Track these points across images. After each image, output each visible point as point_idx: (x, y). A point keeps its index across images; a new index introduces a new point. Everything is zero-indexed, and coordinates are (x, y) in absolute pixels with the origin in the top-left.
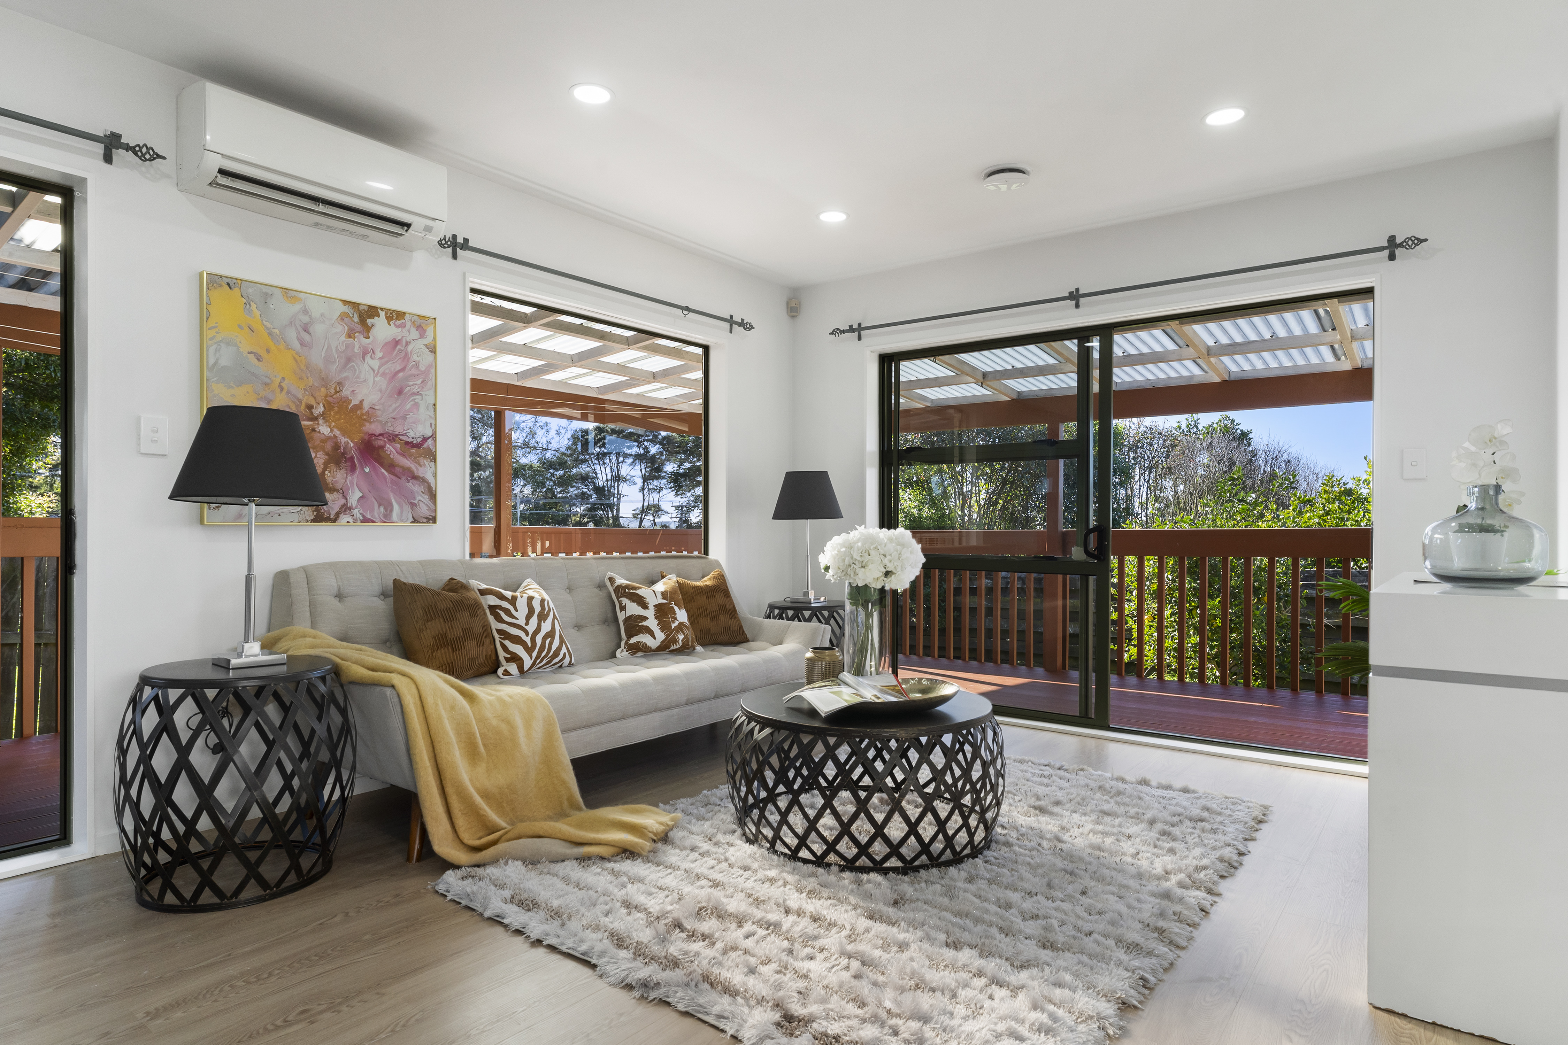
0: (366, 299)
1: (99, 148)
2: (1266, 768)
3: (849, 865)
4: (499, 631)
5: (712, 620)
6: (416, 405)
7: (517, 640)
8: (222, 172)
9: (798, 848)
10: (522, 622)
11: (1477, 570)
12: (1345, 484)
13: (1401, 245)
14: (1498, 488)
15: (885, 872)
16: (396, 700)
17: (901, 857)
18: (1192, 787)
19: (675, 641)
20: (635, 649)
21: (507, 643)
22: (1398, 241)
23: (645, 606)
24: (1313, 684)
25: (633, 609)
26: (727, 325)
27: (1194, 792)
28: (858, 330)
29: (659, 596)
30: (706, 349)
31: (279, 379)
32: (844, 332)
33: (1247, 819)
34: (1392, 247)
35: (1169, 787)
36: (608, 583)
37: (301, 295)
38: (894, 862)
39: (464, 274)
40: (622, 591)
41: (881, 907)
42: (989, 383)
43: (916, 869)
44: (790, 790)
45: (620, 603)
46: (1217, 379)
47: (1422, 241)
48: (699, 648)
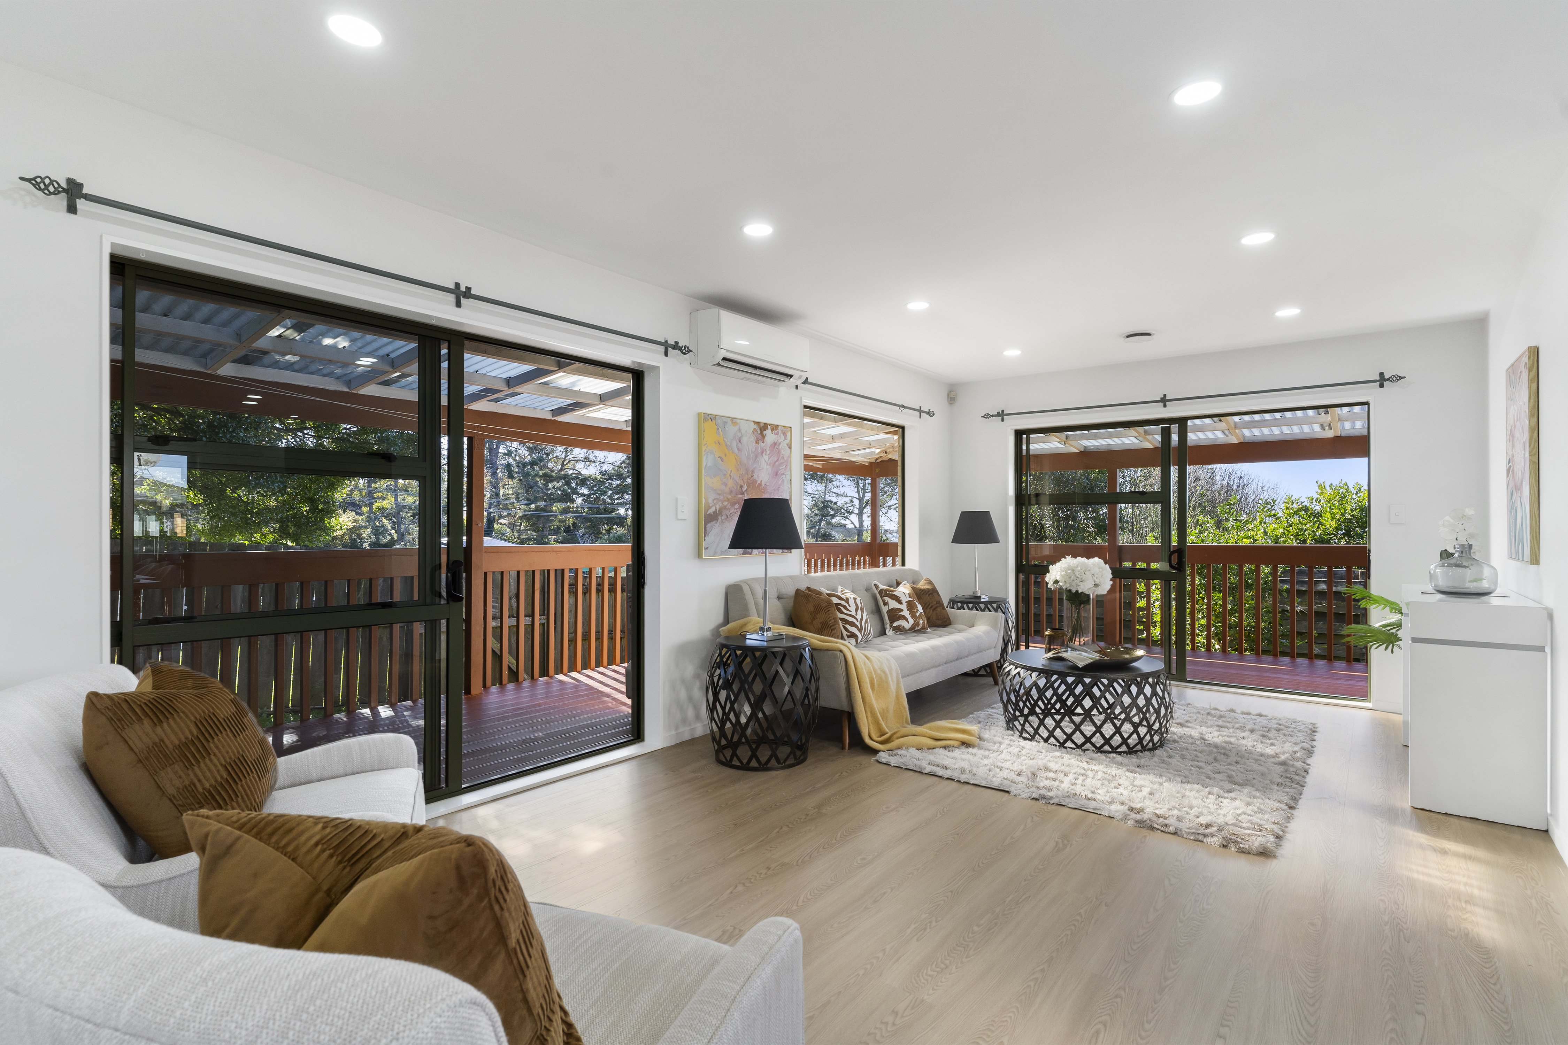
0: (763, 420)
1: (662, 349)
2: (1301, 704)
3: (1099, 750)
4: (842, 619)
5: (933, 611)
6: (783, 481)
7: (853, 624)
8: (724, 359)
9: (1065, 741)
10: (854, 613)
11: (1454, 587)
12: (1302, 503)
13: (1388, 380)
14: (1470, 546)
15: (1120, 753)
16: (843, 658)
17: (1128, 746)
18: (1263, 713)
19: (918, 624)
20: (899, 629)
21: (847, 626)
22: (1386, 377)
23: (900, 602)
24: (1291, 654)
25: (893, 604)
26: (918, 413)
27: (1265, 716)
28: (1001, 415)
29: (908, 596)
30: (903, 428)
31: (729, 472)
32: (993, 416)
33: (1307, 730)
34: (1382, 380)
35: (1249, 714)
36: (874, 588)
37: (738, 421)
38: (1124, 748)
39: (801, 398)
40: (882, 592)
41: (1134, 768)
42: (1070, 442)
43: (1136, 752)
44: (1022, 715)
45: (884, 601)
46: (1236, 442)
47: (1401, 378)
48: (929, 630)
